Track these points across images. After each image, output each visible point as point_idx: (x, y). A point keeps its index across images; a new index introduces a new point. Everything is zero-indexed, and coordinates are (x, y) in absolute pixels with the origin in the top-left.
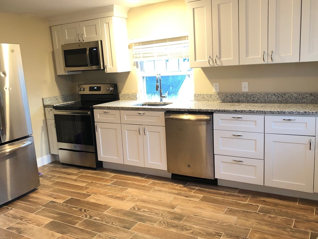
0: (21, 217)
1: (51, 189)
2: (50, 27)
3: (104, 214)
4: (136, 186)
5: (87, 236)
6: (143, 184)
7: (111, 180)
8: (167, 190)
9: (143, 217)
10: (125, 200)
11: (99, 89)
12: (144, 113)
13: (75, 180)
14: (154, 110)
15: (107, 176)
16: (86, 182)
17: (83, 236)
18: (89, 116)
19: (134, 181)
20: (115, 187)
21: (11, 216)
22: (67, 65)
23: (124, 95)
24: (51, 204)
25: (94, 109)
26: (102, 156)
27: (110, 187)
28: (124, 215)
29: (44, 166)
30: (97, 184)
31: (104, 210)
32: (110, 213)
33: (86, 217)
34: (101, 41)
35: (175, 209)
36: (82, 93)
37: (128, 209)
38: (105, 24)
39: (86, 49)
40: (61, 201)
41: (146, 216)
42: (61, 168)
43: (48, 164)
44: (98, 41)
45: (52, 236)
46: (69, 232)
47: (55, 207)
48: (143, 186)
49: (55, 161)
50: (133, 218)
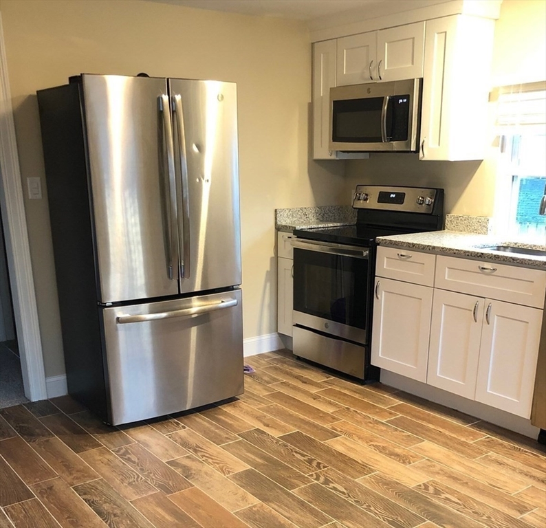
0: (197, 446)
1: (263, 405)
2: (313, 44)
3: (357, 483)
4: (443, 440)
5: (309, 519)
6: (463, 439)
7: (391, 413)
8: (519, 465)
9: (443, 512)
10: (410, 463)
11: (400, 198)
12: (495, 268)
13: (315, 398)
14: (522, 263)
15: (383, 404)
16: (335, 405)
17: (301, 516)
18: (364, 261)
19: (443, 428)
20: (396, 430)
21: (179, 440)
22: (336, 137)
23: (457, 218)
24: (256, 435)
25: (378, 244)
26: (381, 357)
27: (384, 428)
28: (399, 495)
29: (261, 356)
30: (359, 416)
31: (357, 474)
32: (370, 483)
33: (317, 479)
34: (421, 80)
35: (526, 515)
36: (361, 204)
37: (412, 485)
38: (436, 35)
39: (382, 99)
40: (275, 434)
41: (450, 513)
42: (291, 366)
43: (270, 352)
44: (414, 80)
45: (243, 500)
46: (277, 500)
47: (261, 443)
48: (462, 444)
49: (285, 350)
50: (418, 508)
